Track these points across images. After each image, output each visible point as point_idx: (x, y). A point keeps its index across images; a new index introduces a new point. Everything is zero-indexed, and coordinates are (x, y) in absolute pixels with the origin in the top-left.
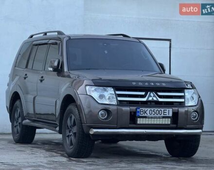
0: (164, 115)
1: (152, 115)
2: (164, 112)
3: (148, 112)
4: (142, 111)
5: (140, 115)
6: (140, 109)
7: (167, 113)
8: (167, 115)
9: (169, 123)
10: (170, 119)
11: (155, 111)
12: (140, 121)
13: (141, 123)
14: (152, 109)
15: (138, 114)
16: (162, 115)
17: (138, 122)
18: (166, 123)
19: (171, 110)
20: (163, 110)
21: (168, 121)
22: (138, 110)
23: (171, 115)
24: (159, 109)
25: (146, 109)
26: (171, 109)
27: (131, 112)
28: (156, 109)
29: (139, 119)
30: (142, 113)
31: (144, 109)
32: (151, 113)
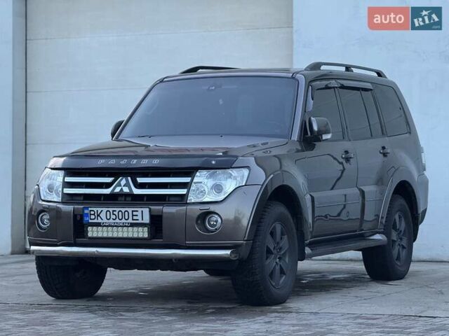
0: (133, 220)
1: (111, 221)
2: (133, 215)
3: (103, 215)
4: (92, 213)
5: (90, 221)
6: (90, 209)
7: (139, 217)
8: (140, 221)
9: (146, 235)
10: (146, 229)
11: (116, 213)
12: (93, 232)
13: (95, 235)
14: (111, 210)
15: (86, 219)
16: (130, 221)
17: (90, 235)
18: (141, 235)
19: (146, 211)
20: (130, 210)
21: (143, 233)
22: (86, 211)
23: (147, 220)
24: (123, 210)
25: (99, 210)
26: (148, 209)
27: (75, 216)
28: (118, 210)
29: (90, 228)
30: (93, 217)
31: (95, 209)
32: (108, 218)
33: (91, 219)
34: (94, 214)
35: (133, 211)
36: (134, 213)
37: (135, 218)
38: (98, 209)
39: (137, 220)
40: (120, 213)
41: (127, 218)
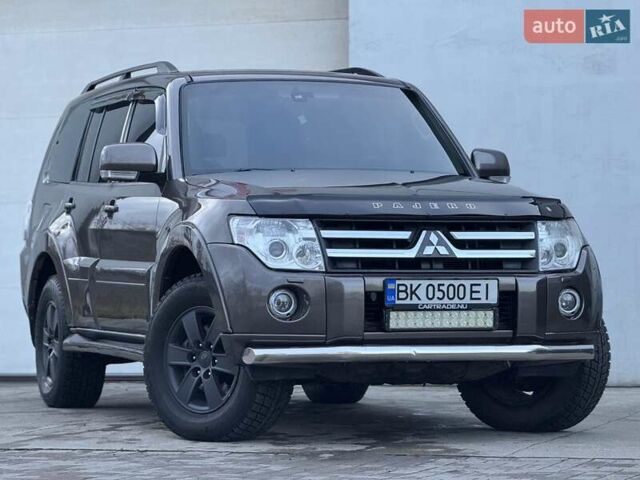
0: (472, 299)
1: (435, 301)
2: (472, 292)
3: (421, 292)
4: (402, 288)
5: (398, 302)
6: (398, 282)
7: (482, 295)
8: (483, 301)
9: (490, 323)
10: (490, 314)
11: (444, 288)
12: (397, 321)
13: (402, 325)
14: (435, 283)
15: (389, 298)
16: (467, 300)
17: (393, 325)
18: (481, 324)
20: (467, 283)
21: (485, 320)
22: (391, 286)
23: (493, 298)
24: (456, 283)
25: (415, 283)
26: (495, 282)
27: (367, 294)
28: (447, 283)
29: (393, 315)
30: (402, 295)
31: (408, 283)
32: (430, 296)
33: (399, 299)
34: (405, 291)
35: (472, 285)
36: (475, 288)
37: (474, 295)
38: (412, 282)
39: (479, 299)
40: (451, 288)
41: (461, 296)
